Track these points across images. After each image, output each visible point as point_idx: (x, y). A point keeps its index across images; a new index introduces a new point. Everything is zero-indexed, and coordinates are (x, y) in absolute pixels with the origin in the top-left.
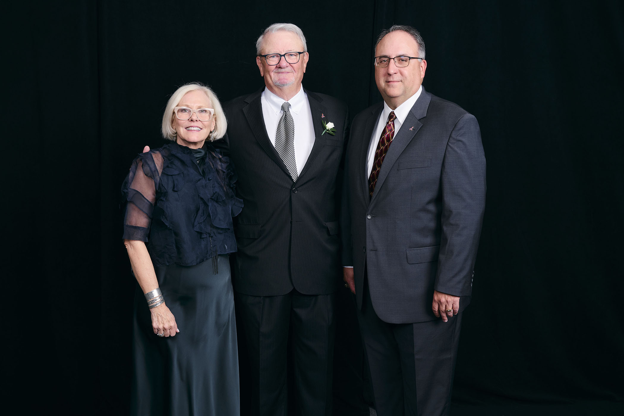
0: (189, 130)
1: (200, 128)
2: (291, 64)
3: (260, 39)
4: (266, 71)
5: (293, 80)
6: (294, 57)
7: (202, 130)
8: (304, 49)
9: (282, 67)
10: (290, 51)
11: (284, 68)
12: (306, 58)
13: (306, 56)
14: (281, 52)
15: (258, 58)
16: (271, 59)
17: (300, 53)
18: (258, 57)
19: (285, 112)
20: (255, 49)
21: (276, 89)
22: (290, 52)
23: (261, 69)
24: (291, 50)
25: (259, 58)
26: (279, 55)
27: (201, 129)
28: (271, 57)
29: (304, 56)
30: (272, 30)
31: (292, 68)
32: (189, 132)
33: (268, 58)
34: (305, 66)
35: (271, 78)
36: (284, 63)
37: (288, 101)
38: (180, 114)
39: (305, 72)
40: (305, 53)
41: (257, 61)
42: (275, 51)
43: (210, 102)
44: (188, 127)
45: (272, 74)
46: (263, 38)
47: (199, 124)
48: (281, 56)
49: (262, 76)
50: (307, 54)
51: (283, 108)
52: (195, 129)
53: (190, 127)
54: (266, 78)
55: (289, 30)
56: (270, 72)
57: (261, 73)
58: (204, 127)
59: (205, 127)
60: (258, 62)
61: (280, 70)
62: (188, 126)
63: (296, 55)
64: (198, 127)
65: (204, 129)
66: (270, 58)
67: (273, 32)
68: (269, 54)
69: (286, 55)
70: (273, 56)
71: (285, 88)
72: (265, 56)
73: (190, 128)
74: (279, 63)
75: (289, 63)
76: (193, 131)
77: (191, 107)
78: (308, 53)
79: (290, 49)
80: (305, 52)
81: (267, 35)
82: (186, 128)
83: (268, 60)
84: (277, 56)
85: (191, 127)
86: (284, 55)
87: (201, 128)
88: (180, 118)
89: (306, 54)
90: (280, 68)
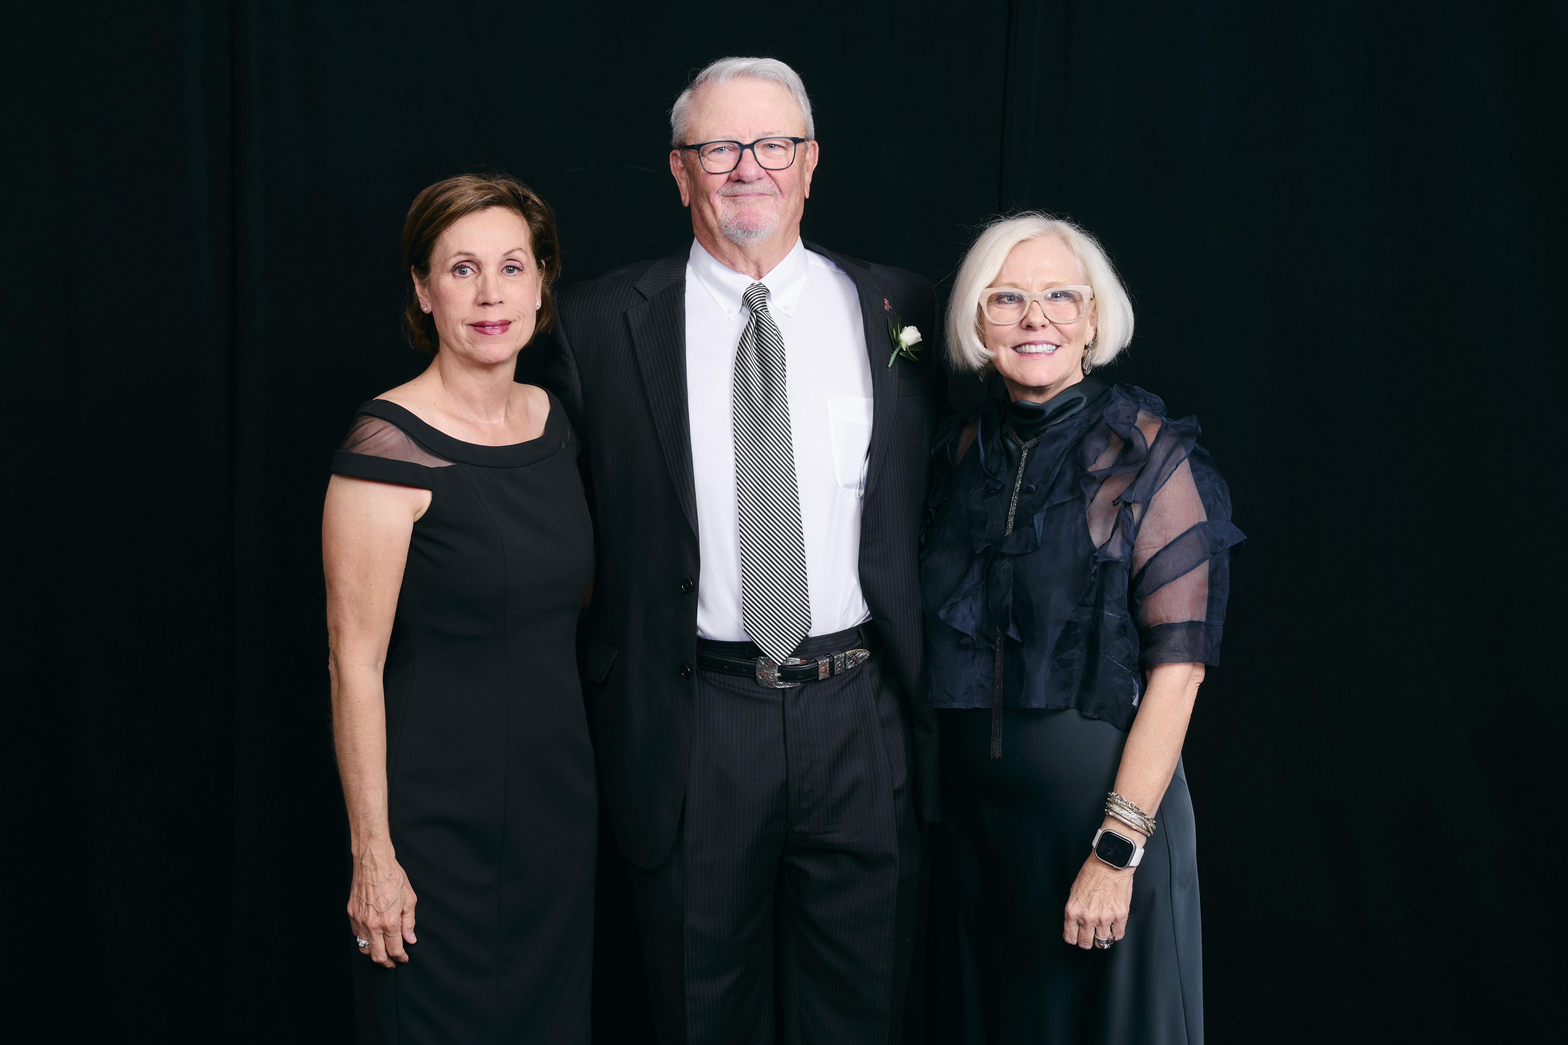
0: (1022, 354)
1: (1053, 345)
2: (770, 172)
3: (683, 100)
4: (700, 191)
5: (773, 219)
6: (779, 152)
7: (1060, 348)
8: (806, 130)
9: (745, 179)
10: (767, 134)
11: (750, 183)
12: (812, 156)
13: (812, 153)
14: (743, 137)
15: (675, 155)
16: (715, 156)
17: (796, 141)
18: (674, 151)
19: (756, 311)
20: (668, 129)
21: (724, 246)
22: (770, 136)
23: (683, 186)
24: (770, 133)
25: (679, 154)
26: (736, 145)
27: (1058, 346)
28: (714, 150)
29: (806, 149)
30: (717, 75)
31: (773, 183)
32: (1024, 358)
33: (706, 153)
34: (808, 178)
35: (714, 213)
36: (750, 169)
37: (763, 281)
38: (996, 309)
39: (807, 197)
40: (809, 144)
41: (671, 163)
42: (724, 134)
43: (1079, 264)
44: (1020, 346)
45: (717, 201)
46: (691, 97)
47: (1050, 334)
48: (743, 147)
49: (686, 204)
50: (814, 145)
51: (747, 301)
52: (1040, 348)
53: (1025, 344)
54: (701, 211)
55: (766, 77)
56: (712, 195)
57: (683, 198)
58: (1065, 340)
59: (1069, 341)
60: (676, 165)
61: (739, 188)
62: (1020, 342)
63: (783, 144)
64: (1048, 343)
65: (1067, 345)
66: (710, 152)
67: (722, 80)
68: (708, 141)
69: (757, 147)
70: (720, 149)
71: (754, 243)
72: (698, 148)
73: (1027, 348)
74: (735, 168)
75: (765, 169)
76: (1035, 357)
77: (1025, 287)
78: (817, 144)
79: (768, 130)
80: (808, 140)
81: (702, 90)
82: (1015, 348)
83: (706, 160)
84: (733, 149)
85: (1030, 343)
86: (751, 146)
87: (1058, 344)
88: (995, 320)
89: (812, 147)
90: (740, 181)
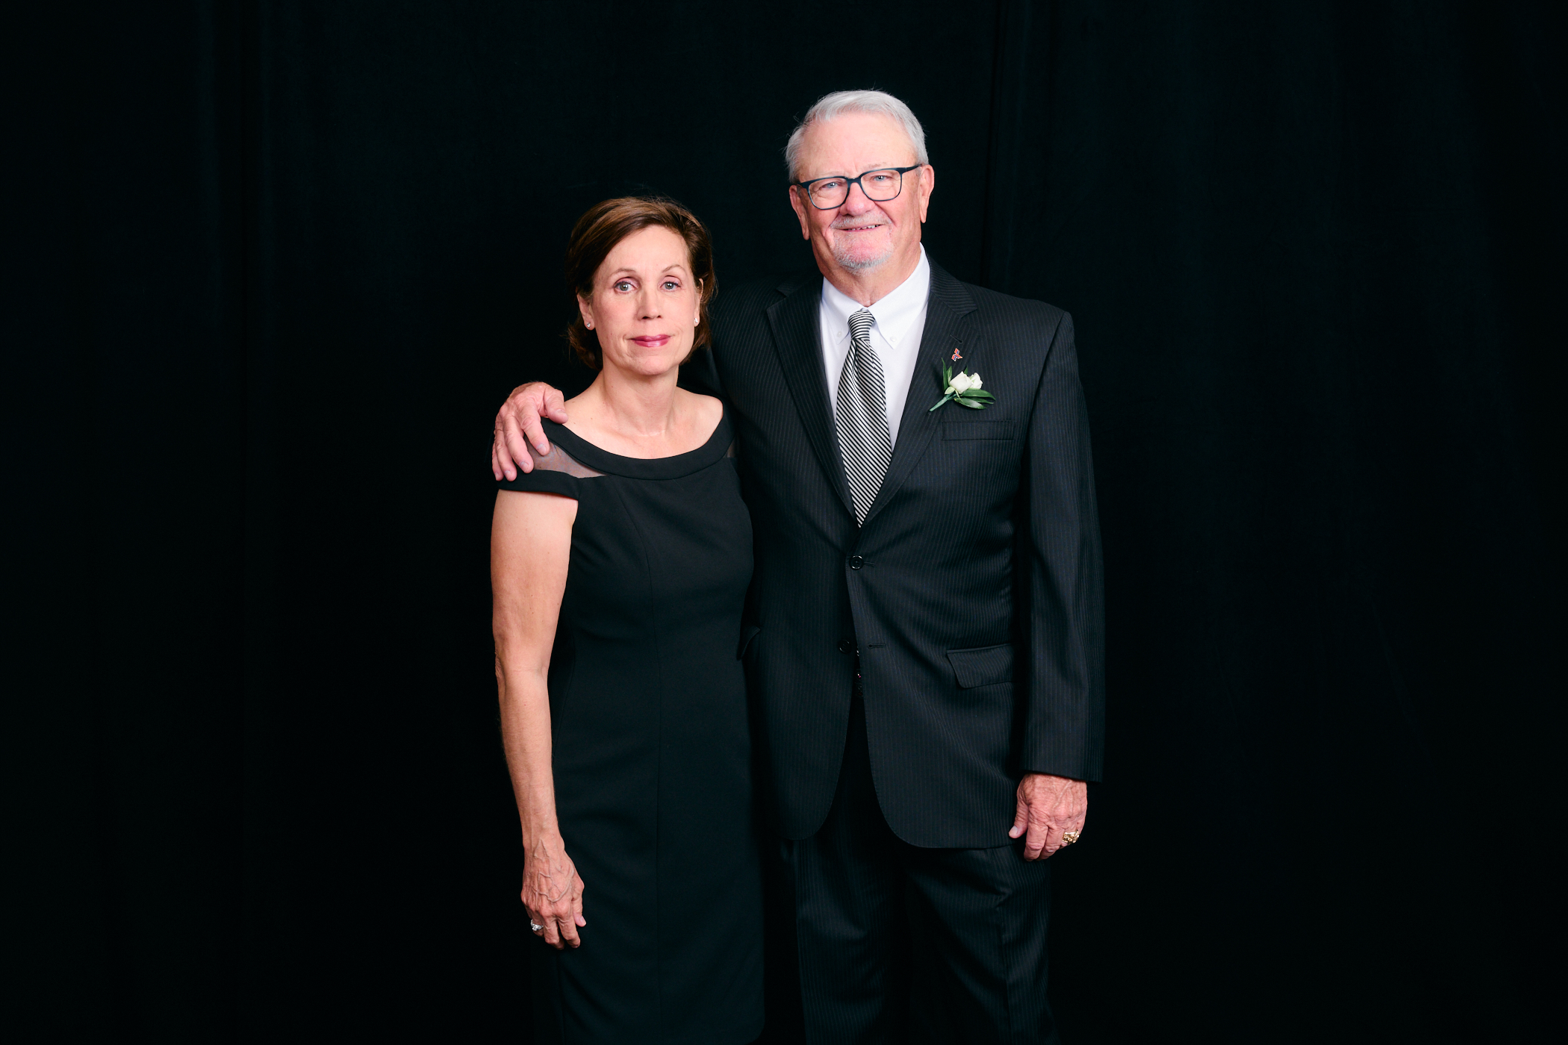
2: (879, 203)
3: (796, 137)
4: (816, 227)
5: (888, 248)
6: (887, 183)
8: (916, 156)
9: (853, 213)
10: (873, 167)
11: (860, 215)
12: (927, 179)
13: (927, 175)
14: (850, 172)
15: (793, 190)
16: (824, 192)
17: (901, 171)
18: (792, 187)
21: (841, 276)
22: (876, 168)
23: (803, 219)
24: (876, 165)
25: (796, 189)
26: (843, 180)
28: (824, 186)
29: (918, 176)
30: (823, 112)
31: (883, 213)
33: (816, 189)
34: (924, 203)
35: (828, 246)
36: (858, 203)
37: (871, 309)
39: (924, 221)
40: (922, 170)
41: (791, 198)
42: (831, 170)
45: (831, 235)
46: (802, 134)
48: (850, 181)
49: (807, 237)
50: (928, 169)
51: (851, 328)
54: (816, 245)
55: (871, 109)
56: (824, 230)
57: (804, 231)
60: (794, 199)
61: (849, 222)
63: (889, 175)
66: (820, 189)
67: (828, 117)
68: (817, 178)
69: (864, 179)
70: (831, 185)
71: (867, 272)
72: (806, 185)
74: (844, 202)
75: (874, 201)
78: (931, 168)
79: (873, 163)
80: (921, 165)
81: (811, 127)
83: (816, 196)
84: (840, 184)
86: (858, 180)
89: (927, 172)
90: (849, 215)
